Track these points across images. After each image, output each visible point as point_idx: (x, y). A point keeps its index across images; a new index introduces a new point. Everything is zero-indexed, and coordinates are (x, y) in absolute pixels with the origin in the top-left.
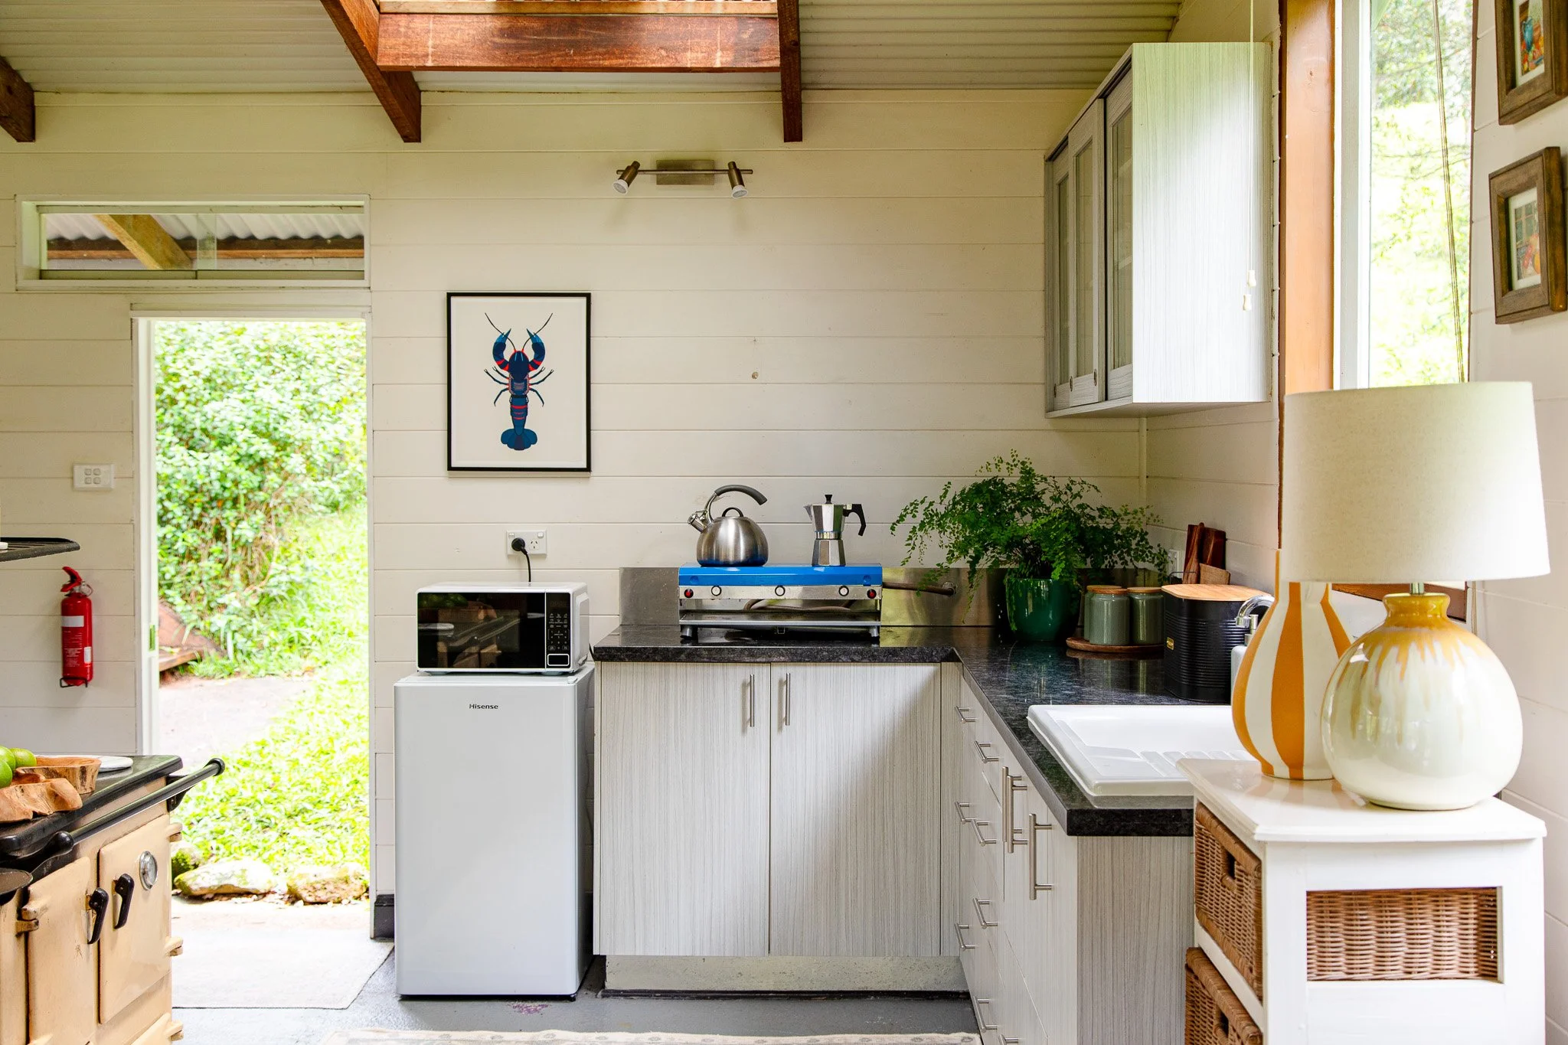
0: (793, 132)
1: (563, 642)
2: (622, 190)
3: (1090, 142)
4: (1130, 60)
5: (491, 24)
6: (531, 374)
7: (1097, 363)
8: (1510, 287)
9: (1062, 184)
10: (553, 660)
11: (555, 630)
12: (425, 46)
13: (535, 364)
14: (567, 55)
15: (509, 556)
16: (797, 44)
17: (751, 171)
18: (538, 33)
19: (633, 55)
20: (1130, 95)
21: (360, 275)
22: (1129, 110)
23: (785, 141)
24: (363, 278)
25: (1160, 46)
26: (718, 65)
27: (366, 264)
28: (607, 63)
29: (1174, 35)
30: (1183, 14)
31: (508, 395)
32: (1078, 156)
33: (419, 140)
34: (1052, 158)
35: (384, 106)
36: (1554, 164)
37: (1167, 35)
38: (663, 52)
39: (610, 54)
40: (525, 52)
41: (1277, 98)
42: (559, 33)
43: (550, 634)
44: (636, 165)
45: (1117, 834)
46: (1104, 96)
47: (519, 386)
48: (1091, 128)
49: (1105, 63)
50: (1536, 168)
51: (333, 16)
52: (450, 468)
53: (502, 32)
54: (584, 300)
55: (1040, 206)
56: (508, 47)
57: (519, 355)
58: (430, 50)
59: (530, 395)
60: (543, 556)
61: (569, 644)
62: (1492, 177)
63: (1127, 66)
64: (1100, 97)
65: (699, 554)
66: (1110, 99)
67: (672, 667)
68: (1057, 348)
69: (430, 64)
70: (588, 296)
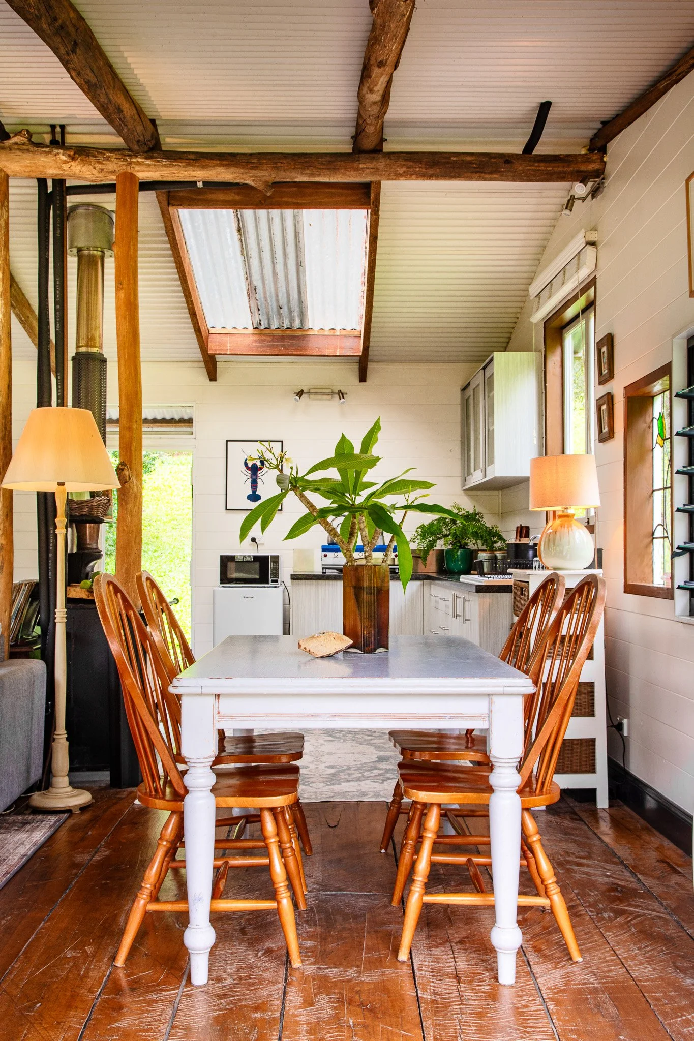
0: (363, 378)
1: (276, 574)
2: (298, 401)
3: (479, 385)
4: (493, 357)
5: (252, 338)
6: (259, 472)
7: (482, 466)
8: (602, 431)
9: (467, 400)
10: (272, 581)
11: (273, 569)
12: (226, 346)
13: (261, 469)
14: (280, 350)
15: (250, 544)
16: (368, 347)
17: (346, 394)
18: (270, 342)
19: (305, 350)
20: (493, 369)
21: (192, 433)
22: (492, 374)
23: (360, 382)
24: (192, 434)
25: (503, 353)
26: (338, 354)
27: (193, 430)
28: (296, 353)
29: (508, 349)
30: (513, 337)
31: (250, 480)
32: (474, 389)
33: (216, 381)
34: (464, 389)
35: (206, 367)
36: (610, 397)
37: (505, 349)
38: (317, 349)
39: (297, 350)
40: (264, 349)
41: (543, 372)
42: (277, 342)
43: (271, 571)
44: (302, 391)
45: (490, 592)
46: (484, 368)
47: (254, 477)
48: (479, 379)
49: (483, 358)
50: (605, 398)
51: (197, 336)
52: (226, 509)
53: (256, 341)
54: (281, 443)
55: (459, 408)
56: (259, 347)
57: (254, 465)
58: (228, 348)
59: (259, 481)
60: (263, 544)
61: (278, 575)
62: (597, 400)
63: (492, 359)
64: (482, 369)
65: (328, 541)
66: (486, 370)
67: (320, 582)
68: (466, 462)
69: (228, 353)
70: (282, 442)
